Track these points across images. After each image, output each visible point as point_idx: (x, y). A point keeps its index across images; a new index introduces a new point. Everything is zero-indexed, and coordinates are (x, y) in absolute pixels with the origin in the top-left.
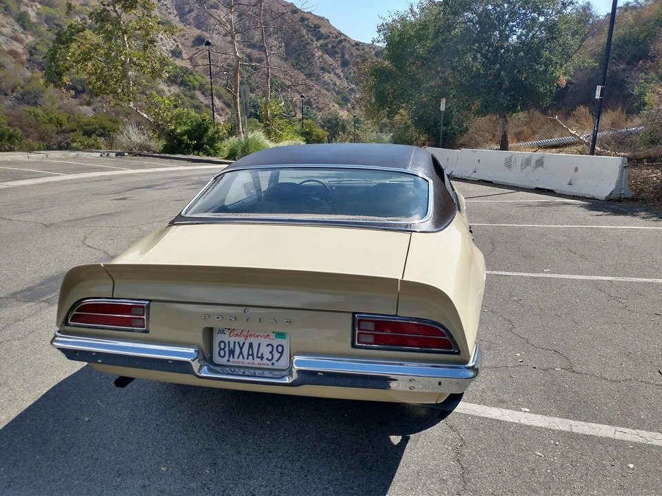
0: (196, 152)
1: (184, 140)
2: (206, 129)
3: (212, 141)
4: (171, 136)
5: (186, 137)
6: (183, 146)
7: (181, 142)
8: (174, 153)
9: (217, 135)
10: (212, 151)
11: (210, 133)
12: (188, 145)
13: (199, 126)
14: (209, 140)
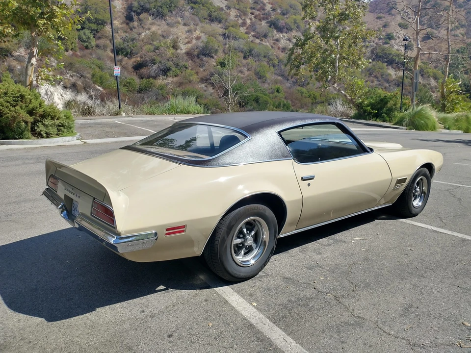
0: (374, 119)
1: (368, 110)
2: (386, 103)
3: (390, 110)
4: (359, 106)
5: (369, 108)
6: (366, 114)
7: (365, 111)
8: (358, 119)
9: (394, 107)
10: (388, 118)
11: (389, 105)
12: (370, 113)
13: (382, 100)
14: (387, 110)
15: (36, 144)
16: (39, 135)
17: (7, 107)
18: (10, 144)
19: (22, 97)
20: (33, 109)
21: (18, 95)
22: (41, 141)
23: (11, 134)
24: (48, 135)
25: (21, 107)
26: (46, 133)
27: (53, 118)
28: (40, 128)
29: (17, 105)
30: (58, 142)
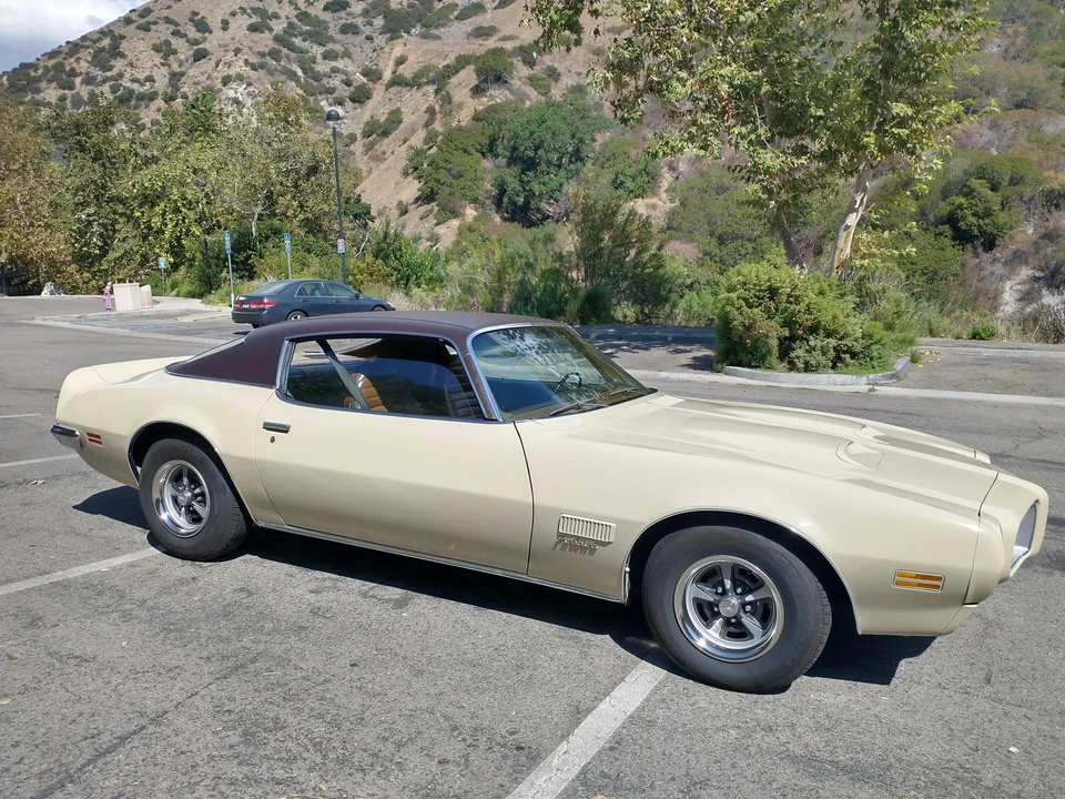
15: (774, 381)
16: (792, 367)
17: (738, 309)
18: (736, 374)
19: (773, 292)
20: (793, 314)
21: (764, 288)
22: (794, 375)
23: (745, 359)
24: (808, 368)
25: (767, 310)
26: (806, 363)
27: (828, 335)
28: (799, 352)
29: (760, 305)
30: (817, 382)
